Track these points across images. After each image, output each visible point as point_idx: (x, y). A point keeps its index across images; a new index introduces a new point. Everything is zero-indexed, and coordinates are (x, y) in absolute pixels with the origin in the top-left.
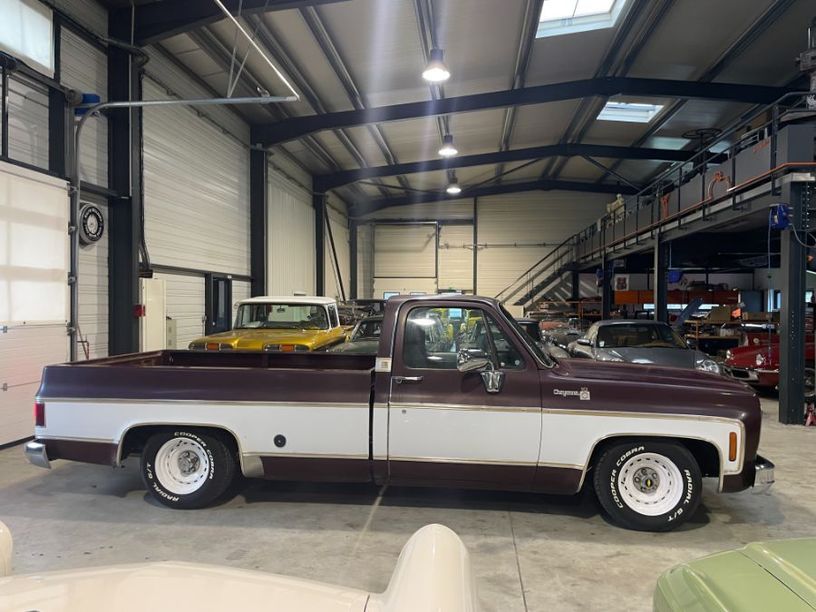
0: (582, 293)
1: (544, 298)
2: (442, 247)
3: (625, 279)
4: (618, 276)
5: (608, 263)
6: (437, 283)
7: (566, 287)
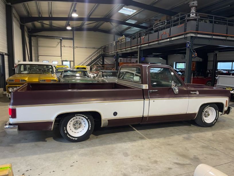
0: (105, 63)
1: (95, 64)
2: (63, 47)
3: (121, 59)
4: (120, 58)
5: (117, 55)
6: (61, 58)
7: (101, 61)
